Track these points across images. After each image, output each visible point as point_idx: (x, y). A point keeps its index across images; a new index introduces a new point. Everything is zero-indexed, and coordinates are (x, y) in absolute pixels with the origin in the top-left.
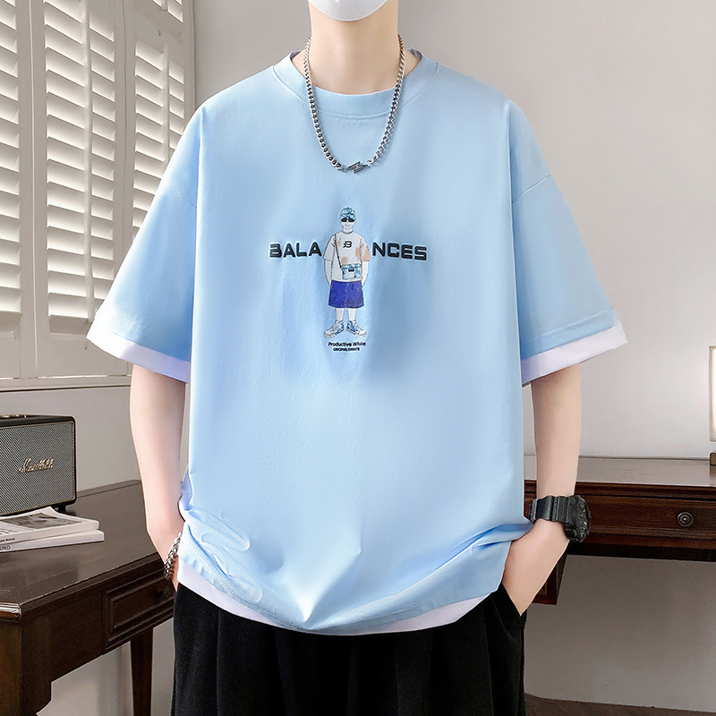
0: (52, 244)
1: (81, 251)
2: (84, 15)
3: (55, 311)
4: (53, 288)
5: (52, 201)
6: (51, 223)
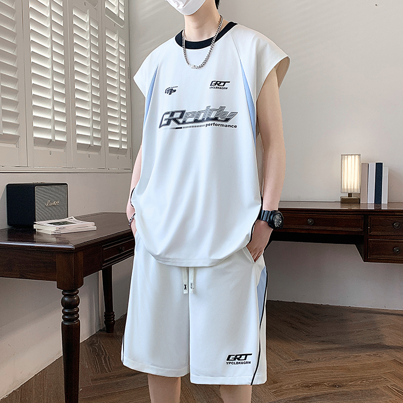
0: (78, 114)
1: (88, 117)
2: (88, 20)
3: (79, 141)
4: (78, 132)
5: (77, 96)
6: (77, 105)
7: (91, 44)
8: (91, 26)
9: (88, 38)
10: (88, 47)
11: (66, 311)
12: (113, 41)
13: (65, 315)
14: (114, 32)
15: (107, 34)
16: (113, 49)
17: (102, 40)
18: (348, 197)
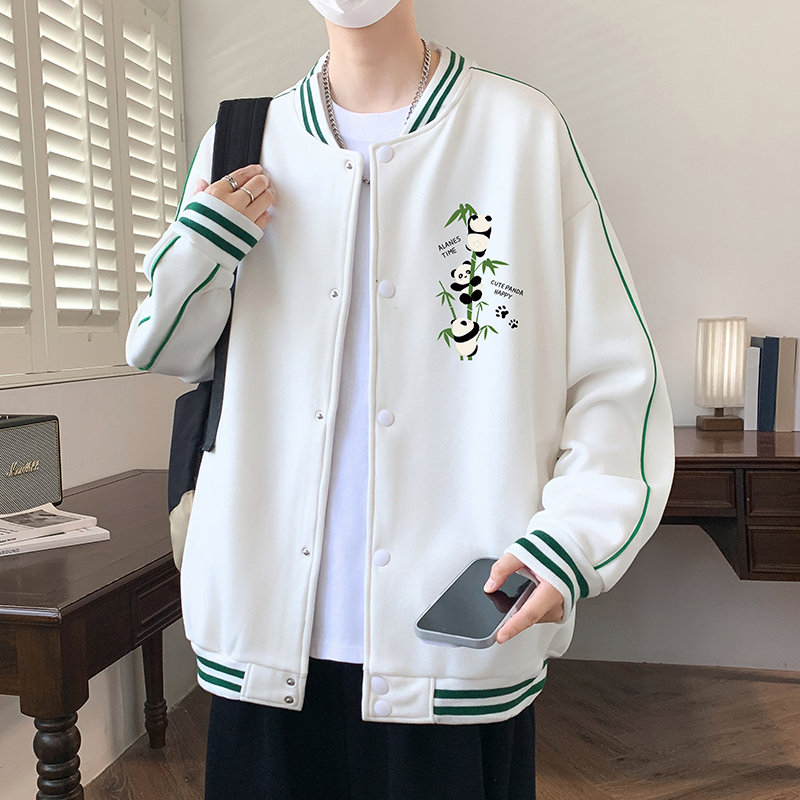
0: (58, 238)
3: (63, 304)
4: (61, 282)
5: (54, 194)
6: (55, 216)
7: (87, 62)
8: (84, 17)
9: (77, 48)
10: (78, 70)
11: (47, 768)
12: (142, 52)
13: (45, 779)
14: (143, 30)
15: (125, 36)
16: (142, 72)
17: (114, 49)
18: (716, 415)
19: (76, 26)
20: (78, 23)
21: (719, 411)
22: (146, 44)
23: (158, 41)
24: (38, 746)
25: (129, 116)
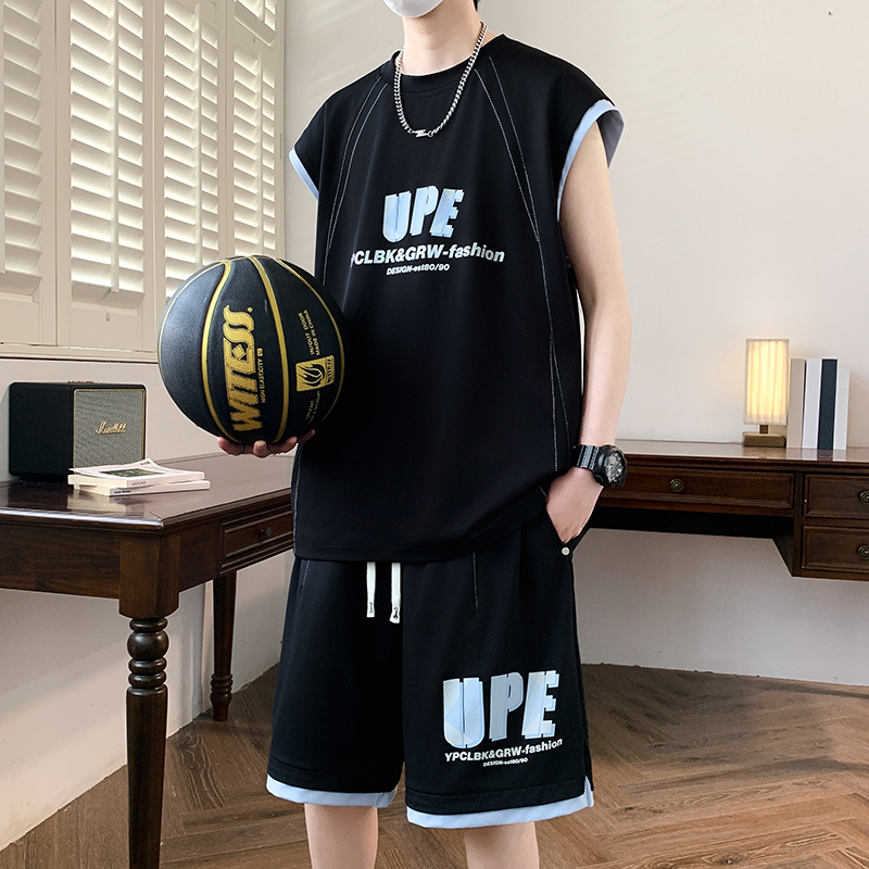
0: (169, 233)
1: (192, 240)
4: (169, 273)
6: (168, 214)
7: (202, 79)
8: (202, 42)
9: (195, 68)
10: (194, 87)
11: (138, 665)
12: (249, 75)
13: (137, 674)
14: (252, 56)
15: (236, 60)
16: (250, 93)
17: (226, 71)
18: (761, 432)
19: (195, 48)
20: (197, 46)
21: (764, 428)
22: (253, 69)
23: (264, 66)
24: (131, 644)
25: (235, 131)
